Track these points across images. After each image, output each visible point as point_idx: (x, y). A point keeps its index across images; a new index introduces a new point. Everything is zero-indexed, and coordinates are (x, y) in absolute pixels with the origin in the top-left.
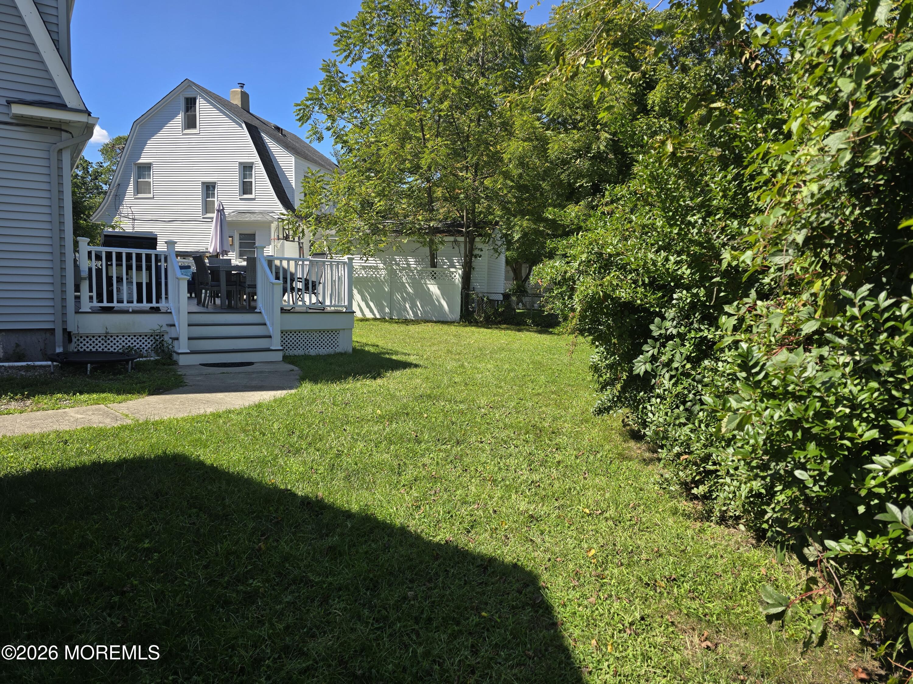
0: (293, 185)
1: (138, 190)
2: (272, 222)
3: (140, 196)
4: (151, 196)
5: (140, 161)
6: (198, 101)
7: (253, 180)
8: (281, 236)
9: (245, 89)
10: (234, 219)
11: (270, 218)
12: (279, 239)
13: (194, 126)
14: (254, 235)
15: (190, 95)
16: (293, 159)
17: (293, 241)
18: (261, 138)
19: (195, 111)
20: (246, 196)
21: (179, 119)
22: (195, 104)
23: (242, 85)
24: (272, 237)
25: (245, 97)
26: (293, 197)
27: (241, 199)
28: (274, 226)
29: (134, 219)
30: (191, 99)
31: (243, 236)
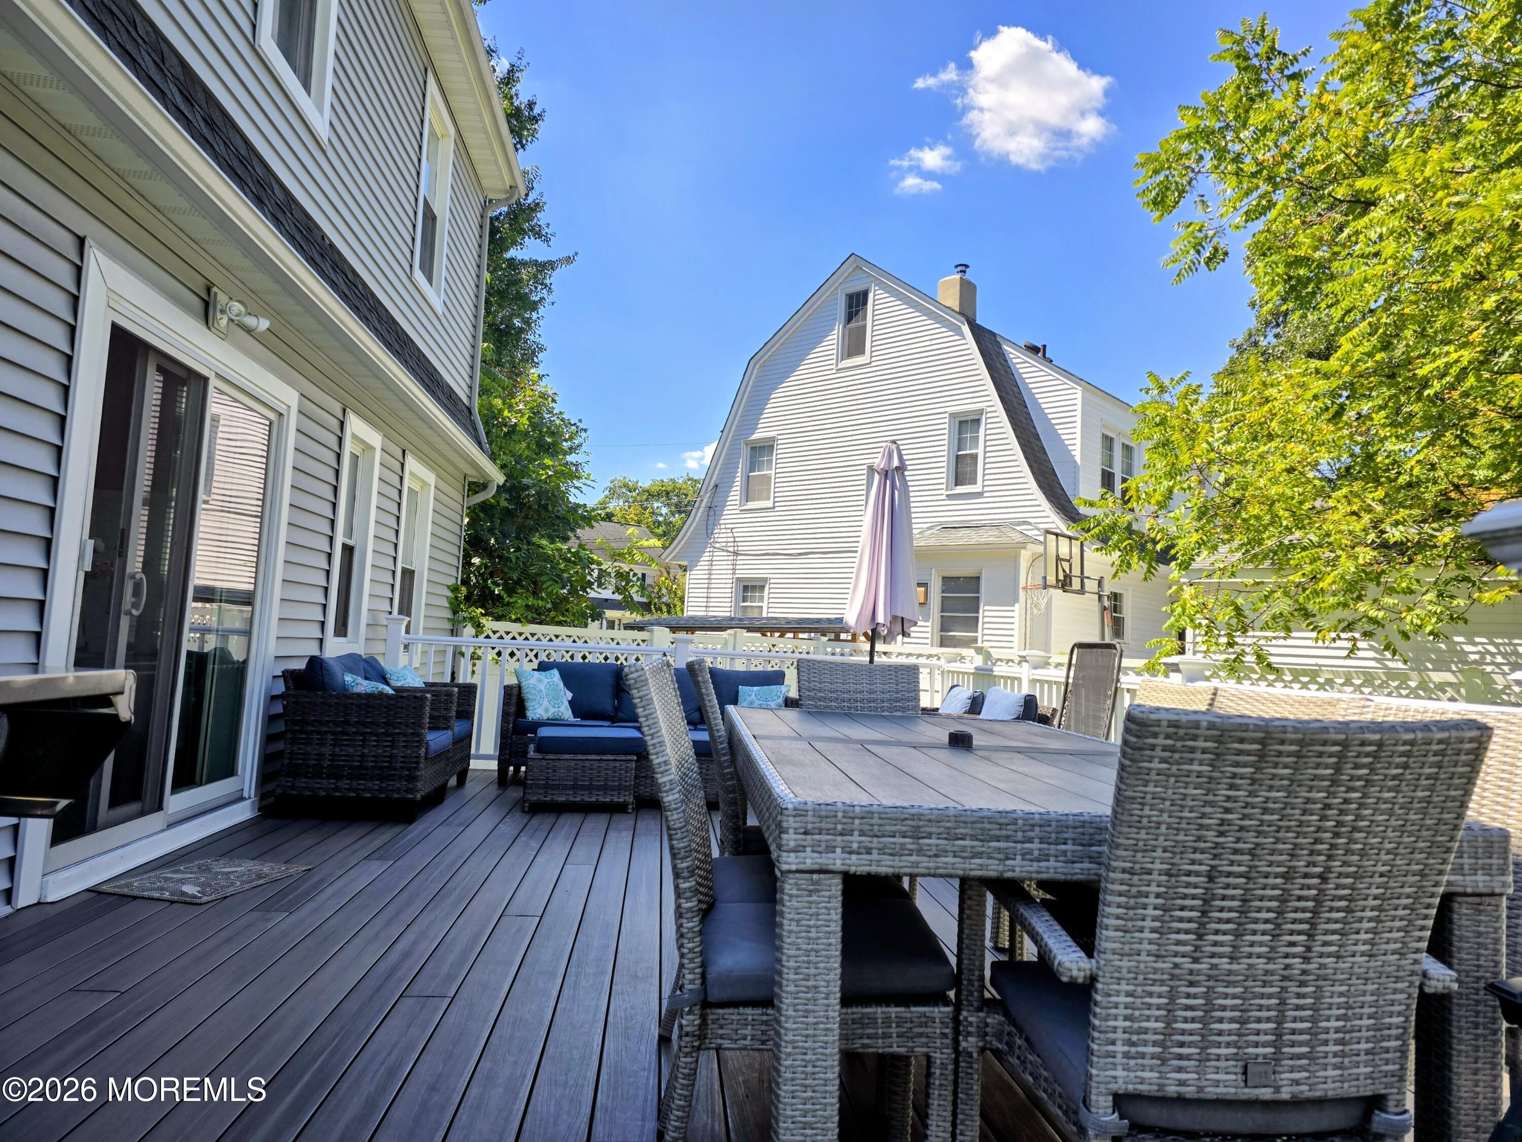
0: (1077, 455)
1: (747, 496)
2: (1023, 545)
3: (751, 505)
4: (769, 504)
5: (756, 436)
6: (871, 296)
7: (980, 451)
8: (1051, 579)
9: (969, 275)
10: (932, 542)
11: (1018, 538)
12: (1045, 587)
13: (860, 351)
14: (977, 579)
15: (856, 287)
16: (1078, 393)
17: (1082, 591)
18: (1002, 355)
19: (865, 318)
20: (960, 489)
21: (834, 340)
22: (865, 303)
23: (963, 268)
24: (1022, 583)
25: (968, 290)
26: (1076, 484)
27: (949, 497)
28: (1025, 556)
29: (736, 553)
30: (858, 294)
31: (949, 582)
